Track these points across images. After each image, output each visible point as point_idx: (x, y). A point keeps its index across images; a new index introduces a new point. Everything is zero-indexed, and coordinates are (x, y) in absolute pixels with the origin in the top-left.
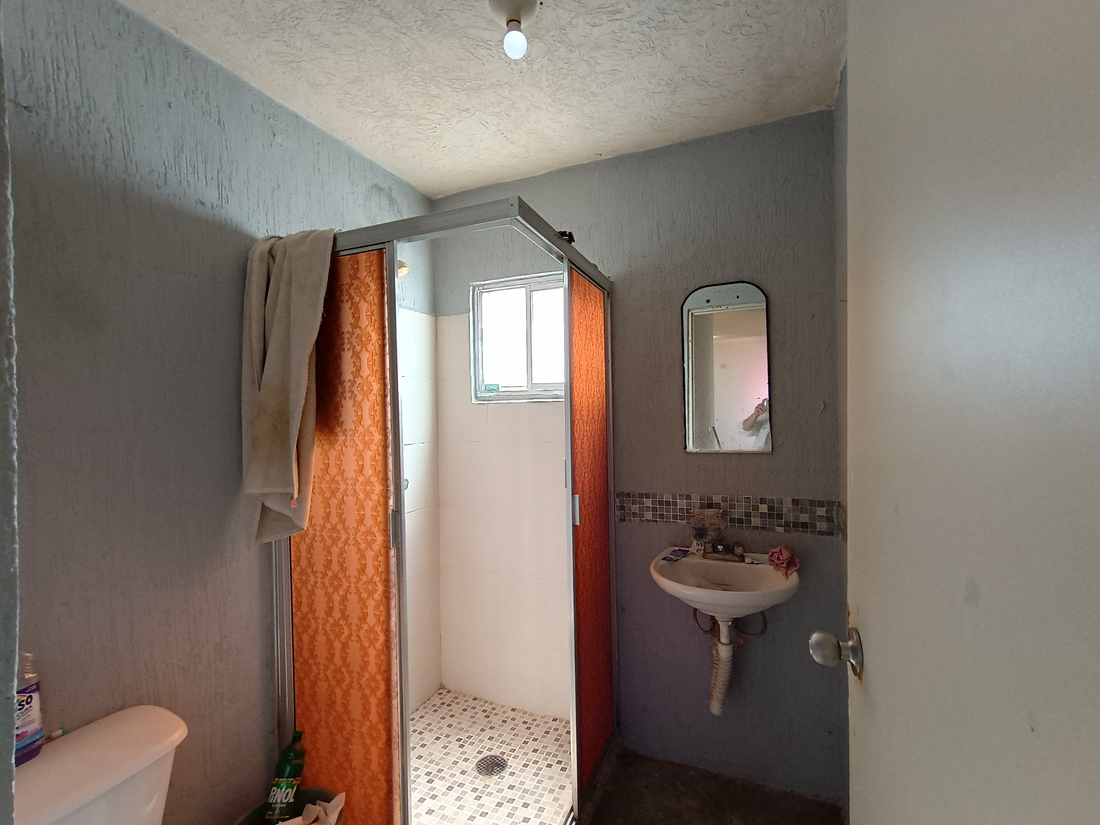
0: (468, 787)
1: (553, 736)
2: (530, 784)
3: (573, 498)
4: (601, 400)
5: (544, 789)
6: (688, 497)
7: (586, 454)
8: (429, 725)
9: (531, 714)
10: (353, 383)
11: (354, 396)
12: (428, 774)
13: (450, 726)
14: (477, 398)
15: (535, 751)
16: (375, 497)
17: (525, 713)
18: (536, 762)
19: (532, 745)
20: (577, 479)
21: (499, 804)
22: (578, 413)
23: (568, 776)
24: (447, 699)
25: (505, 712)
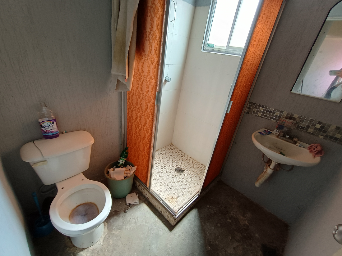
0: (171, 174)
1: (199, 169)
2: (189, 180)
3: (230, 102)
4: (258, 60)
5: (192, 183)
6: (282, 112)
7: (242, 84)
8: (165, 153)
9: (195, 160)
10: (150, 33)
11: (149, 40)
12: (162, 166)
13: (171, 155)
14: (204, 49)
15: (193, 171)
16: (152, 85)
17: (193, 159)
18: (192, 174)
19: (193, 169)
20: (234, 94)
21: (179, 182)
22: (245, 65)
23: (201, 182)
24: (172, 148)
25: (188, 157)
